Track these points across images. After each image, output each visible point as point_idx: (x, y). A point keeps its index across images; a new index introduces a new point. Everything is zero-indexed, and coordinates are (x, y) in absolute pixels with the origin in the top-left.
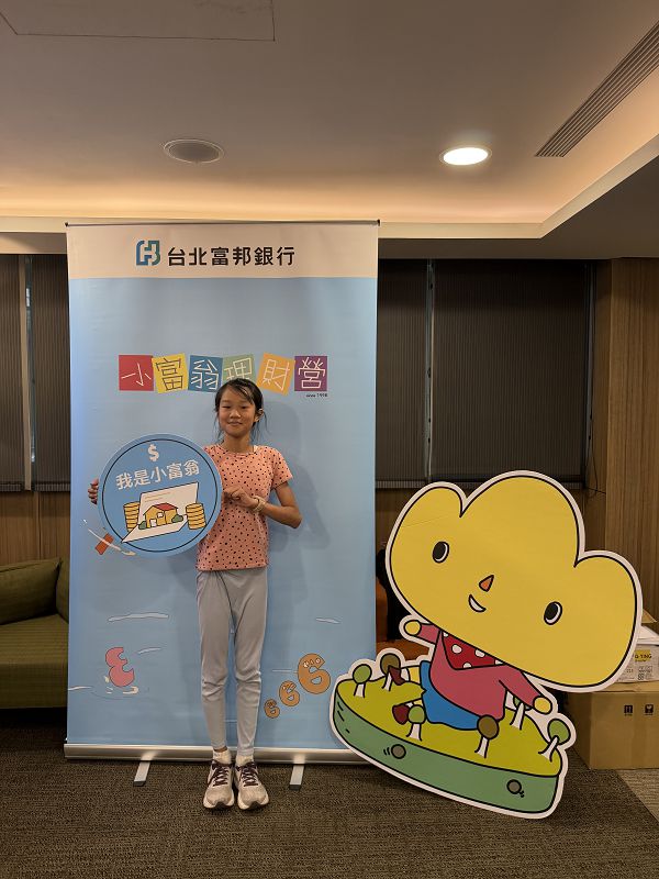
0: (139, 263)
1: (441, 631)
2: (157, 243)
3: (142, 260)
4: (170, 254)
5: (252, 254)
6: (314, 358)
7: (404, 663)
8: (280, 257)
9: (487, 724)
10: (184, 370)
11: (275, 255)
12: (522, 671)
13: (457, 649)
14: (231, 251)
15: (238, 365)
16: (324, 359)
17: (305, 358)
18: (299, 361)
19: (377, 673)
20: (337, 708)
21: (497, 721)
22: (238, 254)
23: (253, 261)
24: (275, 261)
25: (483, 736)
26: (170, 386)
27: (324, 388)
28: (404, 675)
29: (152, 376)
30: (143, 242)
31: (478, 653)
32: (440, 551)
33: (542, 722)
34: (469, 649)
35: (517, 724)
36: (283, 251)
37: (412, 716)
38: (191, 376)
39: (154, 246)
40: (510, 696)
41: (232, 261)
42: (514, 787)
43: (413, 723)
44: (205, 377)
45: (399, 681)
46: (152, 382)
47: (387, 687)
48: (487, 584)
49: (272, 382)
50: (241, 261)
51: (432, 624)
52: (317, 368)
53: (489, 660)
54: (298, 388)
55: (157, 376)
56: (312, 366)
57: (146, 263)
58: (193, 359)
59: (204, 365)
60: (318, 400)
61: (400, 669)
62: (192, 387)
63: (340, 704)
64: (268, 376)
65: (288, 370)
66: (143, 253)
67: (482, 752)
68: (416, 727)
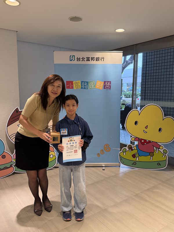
0: (70, 60)
1: (139, 138)
2: (74, 56)
3: (71, 60)
4: (77, 58)
5: (95, 59)
6: (108, 82)
7: (133, 146)
8: (101, 59)
9: (151, 154)
10: (80, 84)
11: (100, 59)
12: (156, 142)
13: (143, 141)
14: (91, 58)
15: (92, 83)
16: (110, 82)
17: (106, 82)
18: (105, 82)
19: (127, 149)
20: (121, 158)
21: (153, 153)
22: (92, 59)
23: (95, 60)
24: (100, 60)
25: (151, 156)
26: (77, 88)
27: (110, 88)
28: (133, 148)
29: (73, 85)
30: (71, 56)
31: (147, 141)
32: (136, 123)
33: (162, 151)
34: (145, 140)
35: (157, 152)
36: (102, 58)
37: (136, 156)
38: (81, 85)
39: (74, 57)
40: (155, 147)
41: (91, 60)
42: (159, 164)
43: (137, 157)
44: (85, 86)
45: (132, 150)
46: (73, 87)
47: (130, 152)
48: (146, 127)
49: (99, 87)
50: (93, 60)
51: (137, 137)
52: (109, 84)
53: (150, 142)
54: (104, 88)
55: (74, 85)
56: (108, 83)
57: (72, 60)
58: (82, 82)
59: (84, 83)
60: (109, 90)
61: (132, 147)
62: (82, 88)
63: (121, 157)
64: (98, 86)
65: (102, 84)
66: (71, 58)
67: (151, 159)
68: (137, 158)
